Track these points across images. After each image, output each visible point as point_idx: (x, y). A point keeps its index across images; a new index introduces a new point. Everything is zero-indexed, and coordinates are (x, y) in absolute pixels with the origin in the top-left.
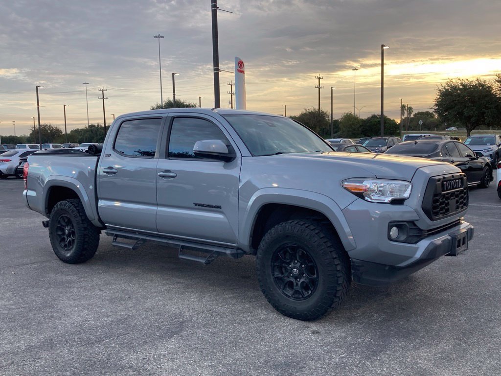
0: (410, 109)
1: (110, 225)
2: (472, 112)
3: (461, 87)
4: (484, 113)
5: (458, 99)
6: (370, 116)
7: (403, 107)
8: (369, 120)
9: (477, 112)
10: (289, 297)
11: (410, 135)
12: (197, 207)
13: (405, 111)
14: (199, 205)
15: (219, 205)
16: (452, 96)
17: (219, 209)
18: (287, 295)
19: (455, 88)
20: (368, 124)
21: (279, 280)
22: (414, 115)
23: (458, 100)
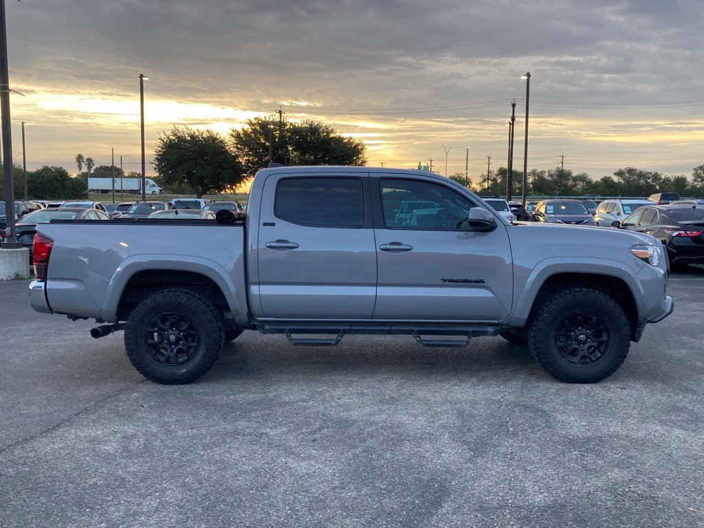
0: (90, 161)
1: (271, 319)
2: (206, 172)
3: (189, 138)
4: (219, 174)
5: (188, 154)
6: (40, 167)
7: (80, 158)
8: (38, 174)
9: (211, 172)
10: (576, 363)
11: (181, 200)
12: (447, 283)
13: (83, 164)
14: (450, 281)
15: (481, 279)
16: (180, 149)
17: (481, 284)
18: (573, 362)
19: (181, 139)
20: (39, 180)
21: (562, 349)
22: (95, 170)
23: (189, 156)
